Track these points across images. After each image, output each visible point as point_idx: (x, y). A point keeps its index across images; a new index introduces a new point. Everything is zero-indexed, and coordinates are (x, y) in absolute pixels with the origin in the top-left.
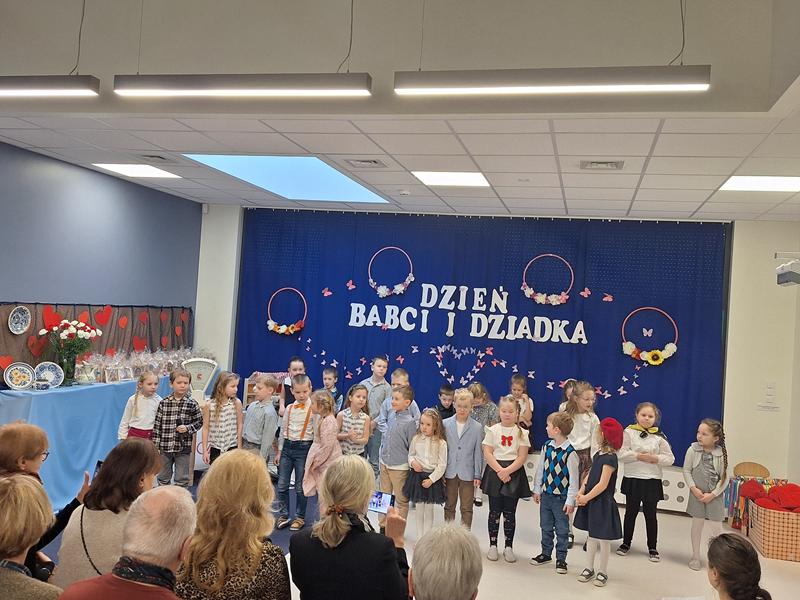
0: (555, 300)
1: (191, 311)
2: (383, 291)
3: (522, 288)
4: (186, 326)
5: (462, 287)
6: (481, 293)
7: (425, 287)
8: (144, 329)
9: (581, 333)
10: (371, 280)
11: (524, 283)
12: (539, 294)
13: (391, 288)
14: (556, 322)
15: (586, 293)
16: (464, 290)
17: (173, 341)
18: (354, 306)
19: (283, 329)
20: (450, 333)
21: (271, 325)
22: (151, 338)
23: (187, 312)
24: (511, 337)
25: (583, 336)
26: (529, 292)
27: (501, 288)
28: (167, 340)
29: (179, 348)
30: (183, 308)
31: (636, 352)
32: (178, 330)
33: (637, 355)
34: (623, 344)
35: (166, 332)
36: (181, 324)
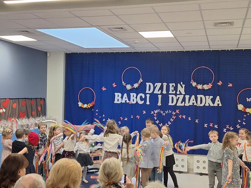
0: (206, 87)
1: (44, 100)
2: (129, 87)
3: (191, 83)
4: (43, 106)
6: (173, 86)
7: (148, 84)
8: (24, 108)
9: (218, 101)
10: (123, 82)
11: (192, 80)
12: (199, 85)
14: (207, 97)
15: (220, 83)
16: (165, 84)
17: (37, 113)
18: (116, 94)
19: (85, 106)
20: (159, 104)
22: (27, 112)
24: (187, 104)
25: (220, 103)
26: (194, 84)
27: (182, 83)
28: (34, 113)
29: (40, 116)
30: (41, 98)
31: (244, 109)
32: (39, 109)
33: (244, 110)
34: (238, 105)
35: (34, 109)
36: (40, 105)
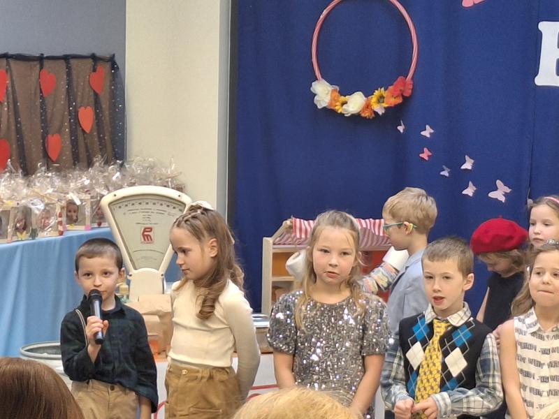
1: (112, 66)
4: (105, 105)
17: (74, 143)
18: (549, 30)
19: (355, 103)
21: (323, 93)
22: (20, 140)
23: (104, 68)
28: (60, 143)
29: (90, 164)
30: (94, 57)
32: (87, 118)
35: (57, 123)
36: (92, 99)
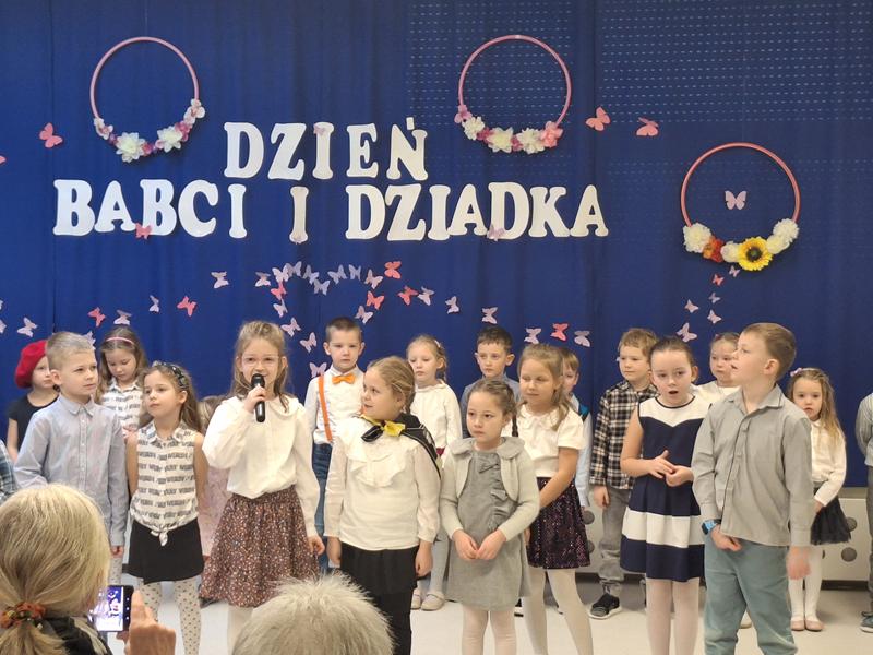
0: (533, 141)
2: (130, 146)
3: (458, 119)
5: (320, 125)
6: (366, 136)
7: (233, 130)
9: (592, 212)
10: (99, 122)
11: (462, 107)
12: (497, 130)
13: (151, 138)
14: (539, 192)
15: (599, 122)
16: (325, 129)
18: (63, 187)
20: (299, 234)
24: (439, 233)
25: (598, 219)
26: (473, 127)
27: (410, 123)
31: (714, 245)
33: (715, 251)
34: (685, 229)
